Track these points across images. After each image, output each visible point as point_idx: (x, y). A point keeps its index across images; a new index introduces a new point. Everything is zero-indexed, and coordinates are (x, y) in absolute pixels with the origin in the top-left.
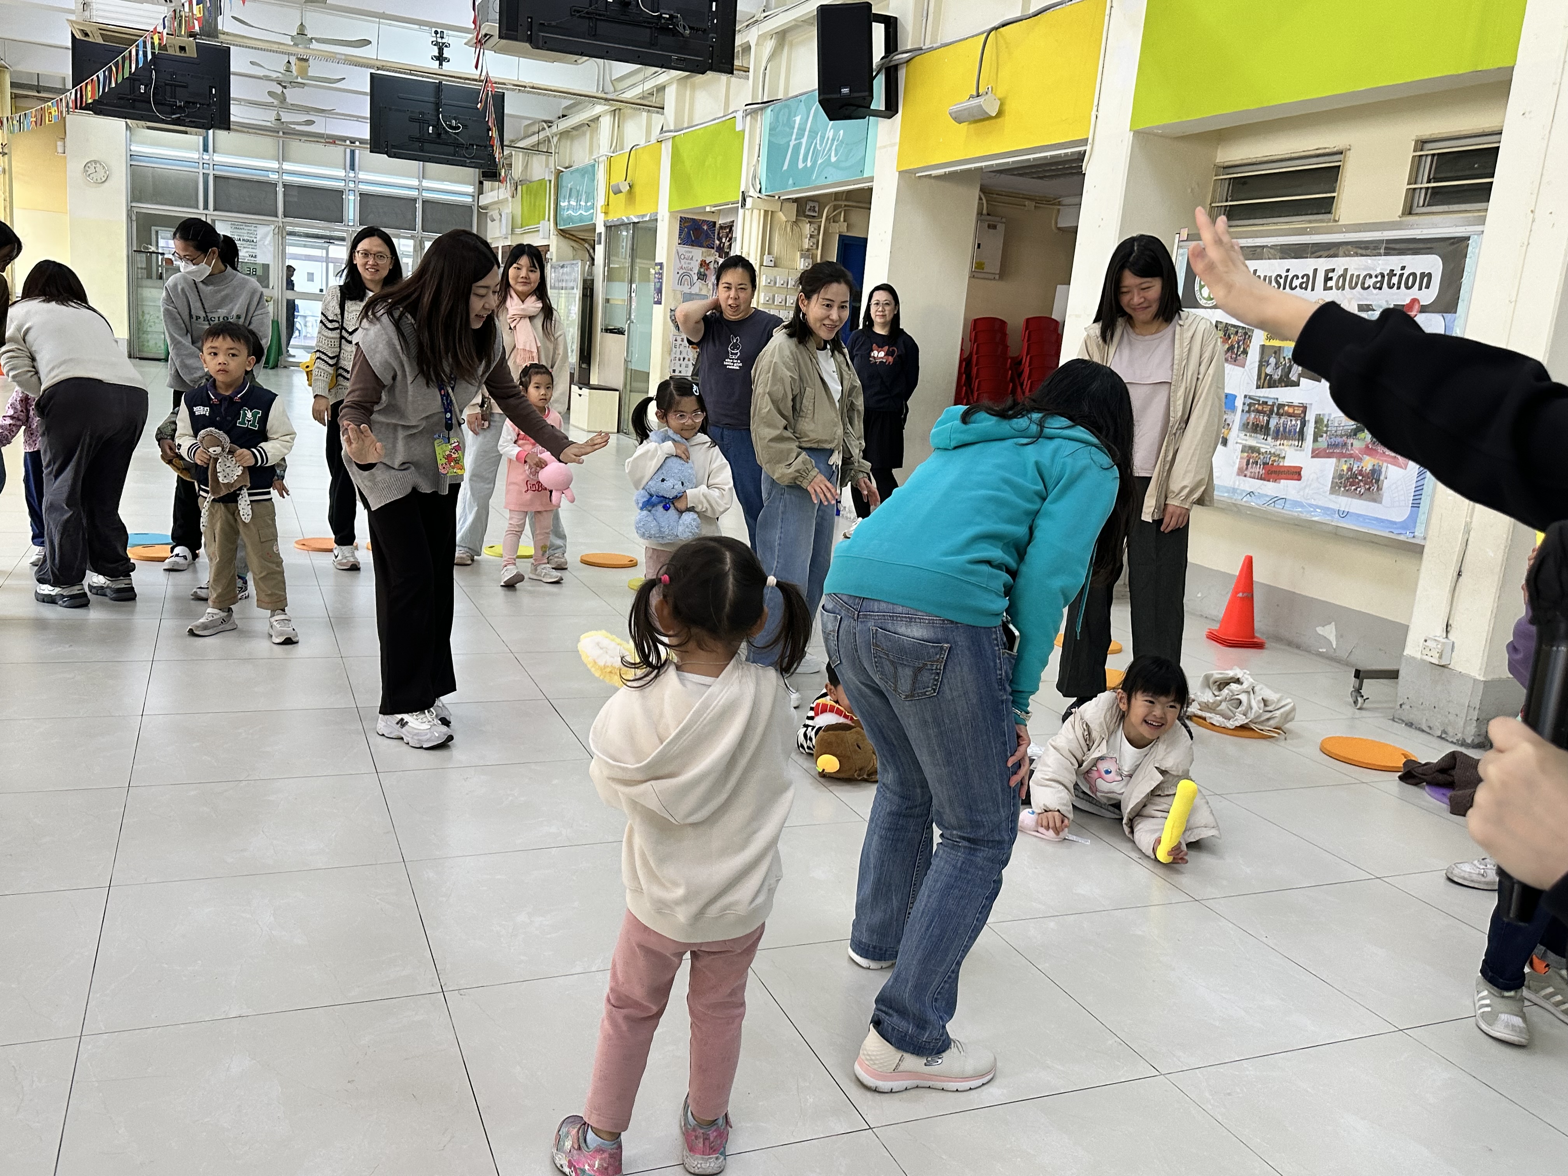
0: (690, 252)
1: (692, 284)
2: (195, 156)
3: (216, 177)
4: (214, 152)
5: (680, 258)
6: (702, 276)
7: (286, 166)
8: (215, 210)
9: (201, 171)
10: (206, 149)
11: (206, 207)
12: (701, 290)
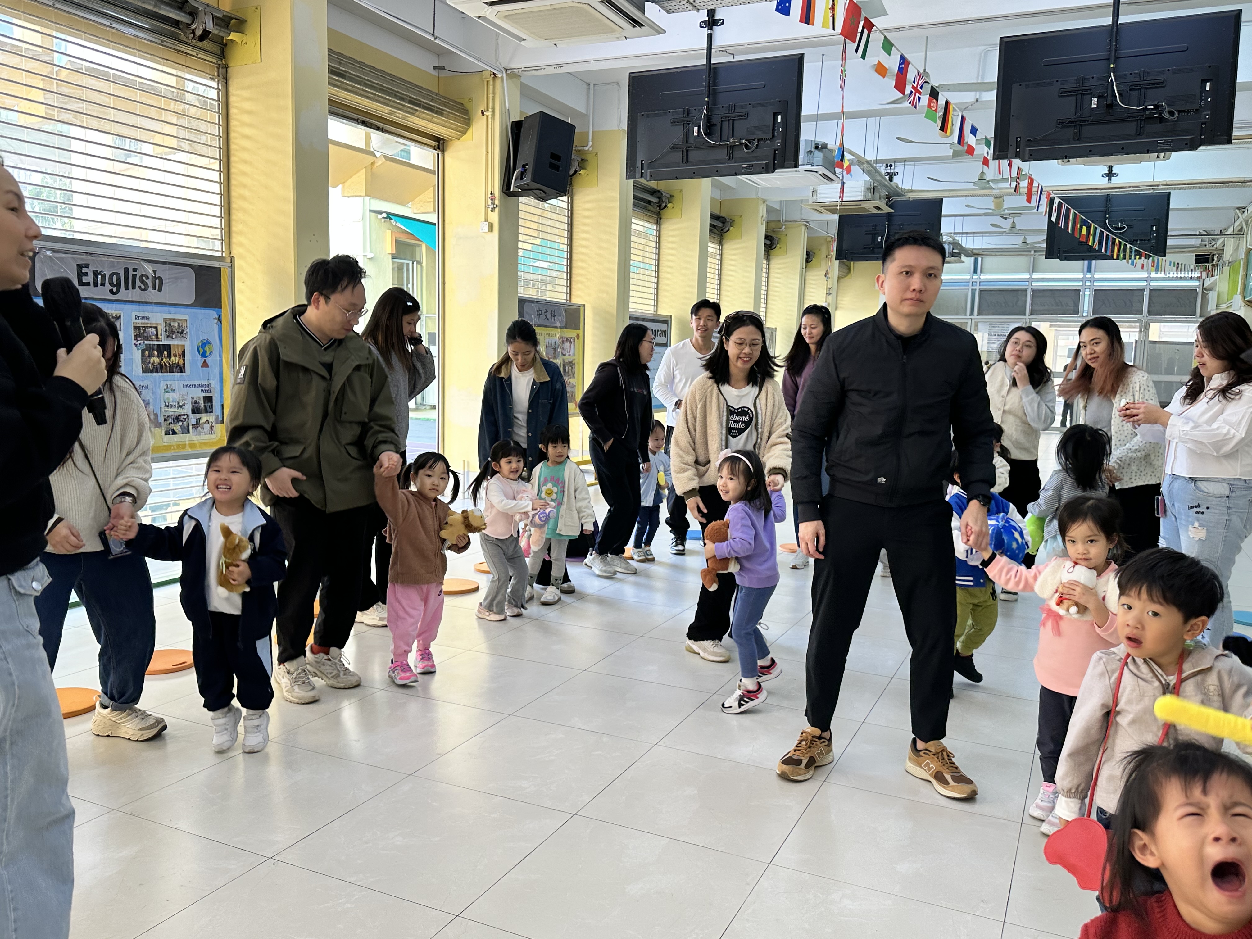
2: (967, 277)
3: (981, 291)
4: (981, 272)
8: (978, 314)
9: (971, 288)
10: (975, 272)
11: (972, 314)
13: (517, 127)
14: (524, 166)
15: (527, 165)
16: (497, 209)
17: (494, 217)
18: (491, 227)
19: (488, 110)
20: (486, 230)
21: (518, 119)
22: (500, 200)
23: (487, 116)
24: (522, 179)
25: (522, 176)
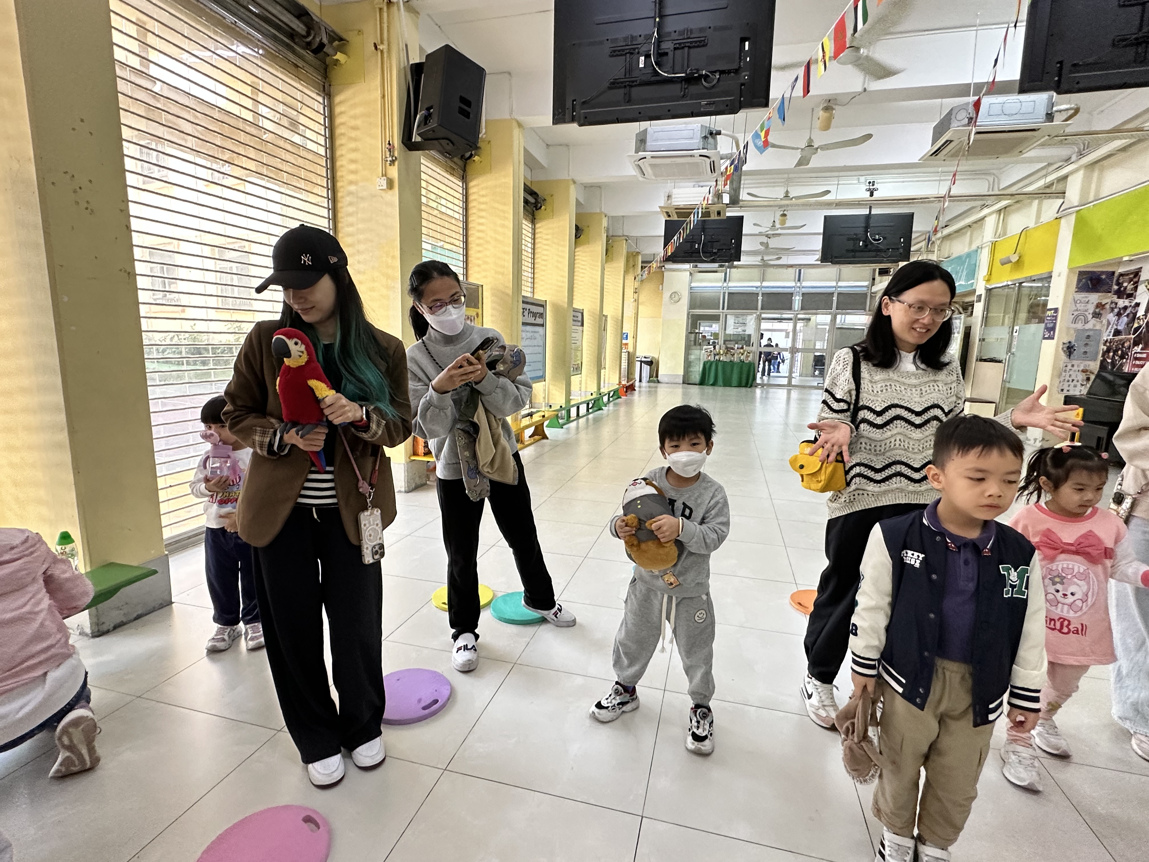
0: (1086, 297)
1: (1086, 322)
2: (720, 284)
3: (729, 293)
4: (729, 281)
5: (1076, 302)
6: (1097, 315)
7: (765, 284)
8: (728, 309)
9: (722, 292)
10: (725, 280)
11: (723, 309)
12: (1094, 325)
13: (417, 70)
14: (428, 109)
15: (431, 107)
16: (396, 163)
17: (394, 172)
18: (390, 184)
19: (382, 43)
20: (385, 187)
21: (418, 61)
22: (399, 154)
23: (382, 52)
24: (426, 124)
25: (426, 119)
